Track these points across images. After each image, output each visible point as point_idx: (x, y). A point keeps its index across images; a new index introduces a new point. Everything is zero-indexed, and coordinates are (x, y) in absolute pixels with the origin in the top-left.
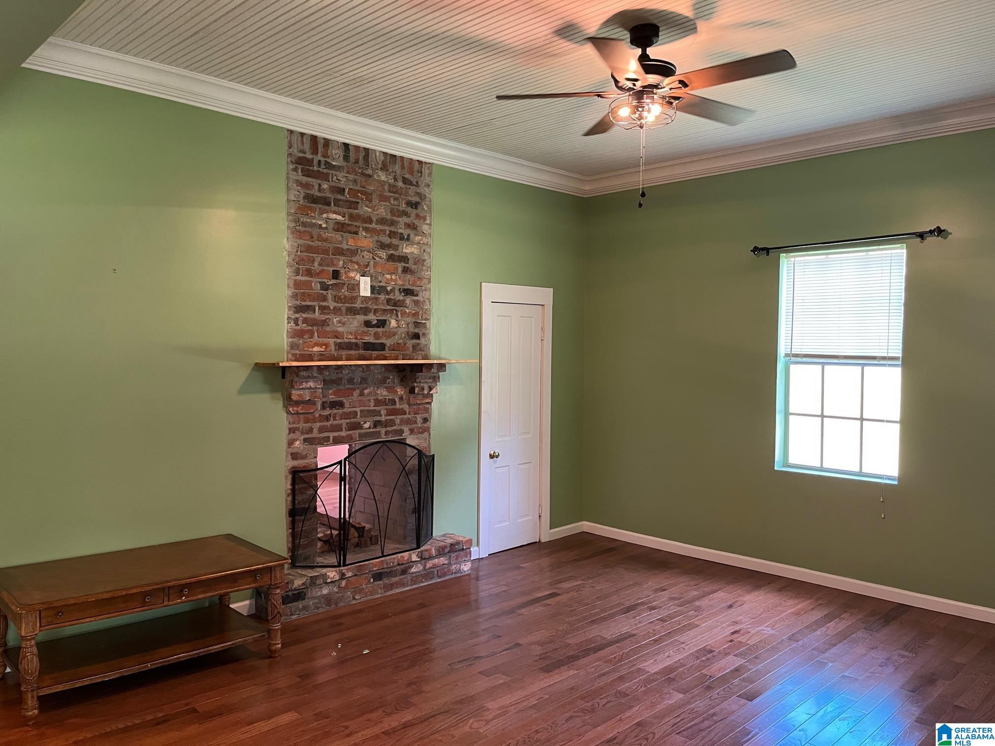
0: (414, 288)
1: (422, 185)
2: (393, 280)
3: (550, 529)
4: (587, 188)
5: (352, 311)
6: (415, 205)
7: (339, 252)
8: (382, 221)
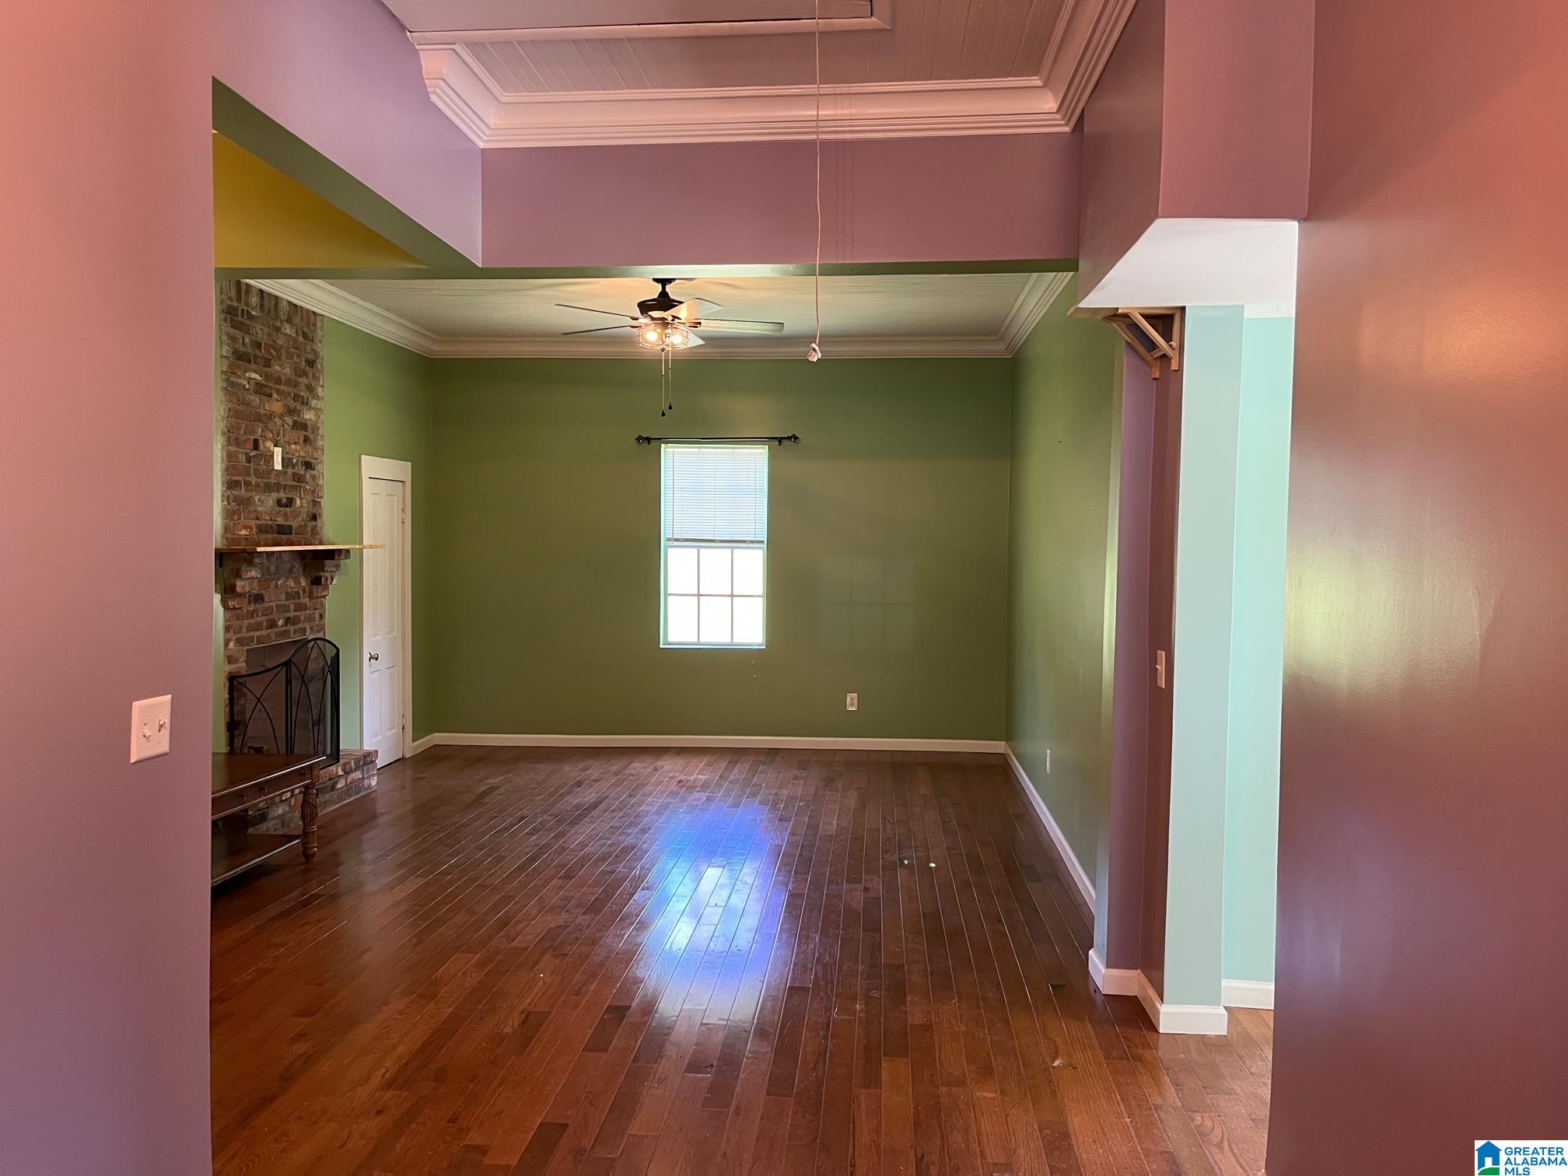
0: (312, 461)
1: (316, 341)
2: (299, 451)
3: (413, 741)
4: (436, 348)
5: (269, 488)
6: (311, 363)
7: (258, 418)
8: (289, 382)
